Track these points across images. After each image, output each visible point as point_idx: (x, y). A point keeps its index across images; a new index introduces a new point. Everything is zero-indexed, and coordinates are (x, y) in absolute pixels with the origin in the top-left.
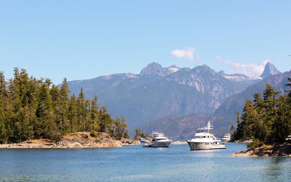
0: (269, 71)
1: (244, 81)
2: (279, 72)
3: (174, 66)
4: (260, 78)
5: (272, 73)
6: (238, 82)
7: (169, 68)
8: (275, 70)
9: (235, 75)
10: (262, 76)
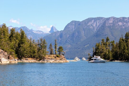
0: (53, 30)
1: (42, 34)
2: (57, 30)
3: (11, 26)
4: (49, 33)
5: (55, 31)
6: (39, 34)
7: (9, 27)
8: (56, 29)
9: (38, 31)
10: (50, 32)
